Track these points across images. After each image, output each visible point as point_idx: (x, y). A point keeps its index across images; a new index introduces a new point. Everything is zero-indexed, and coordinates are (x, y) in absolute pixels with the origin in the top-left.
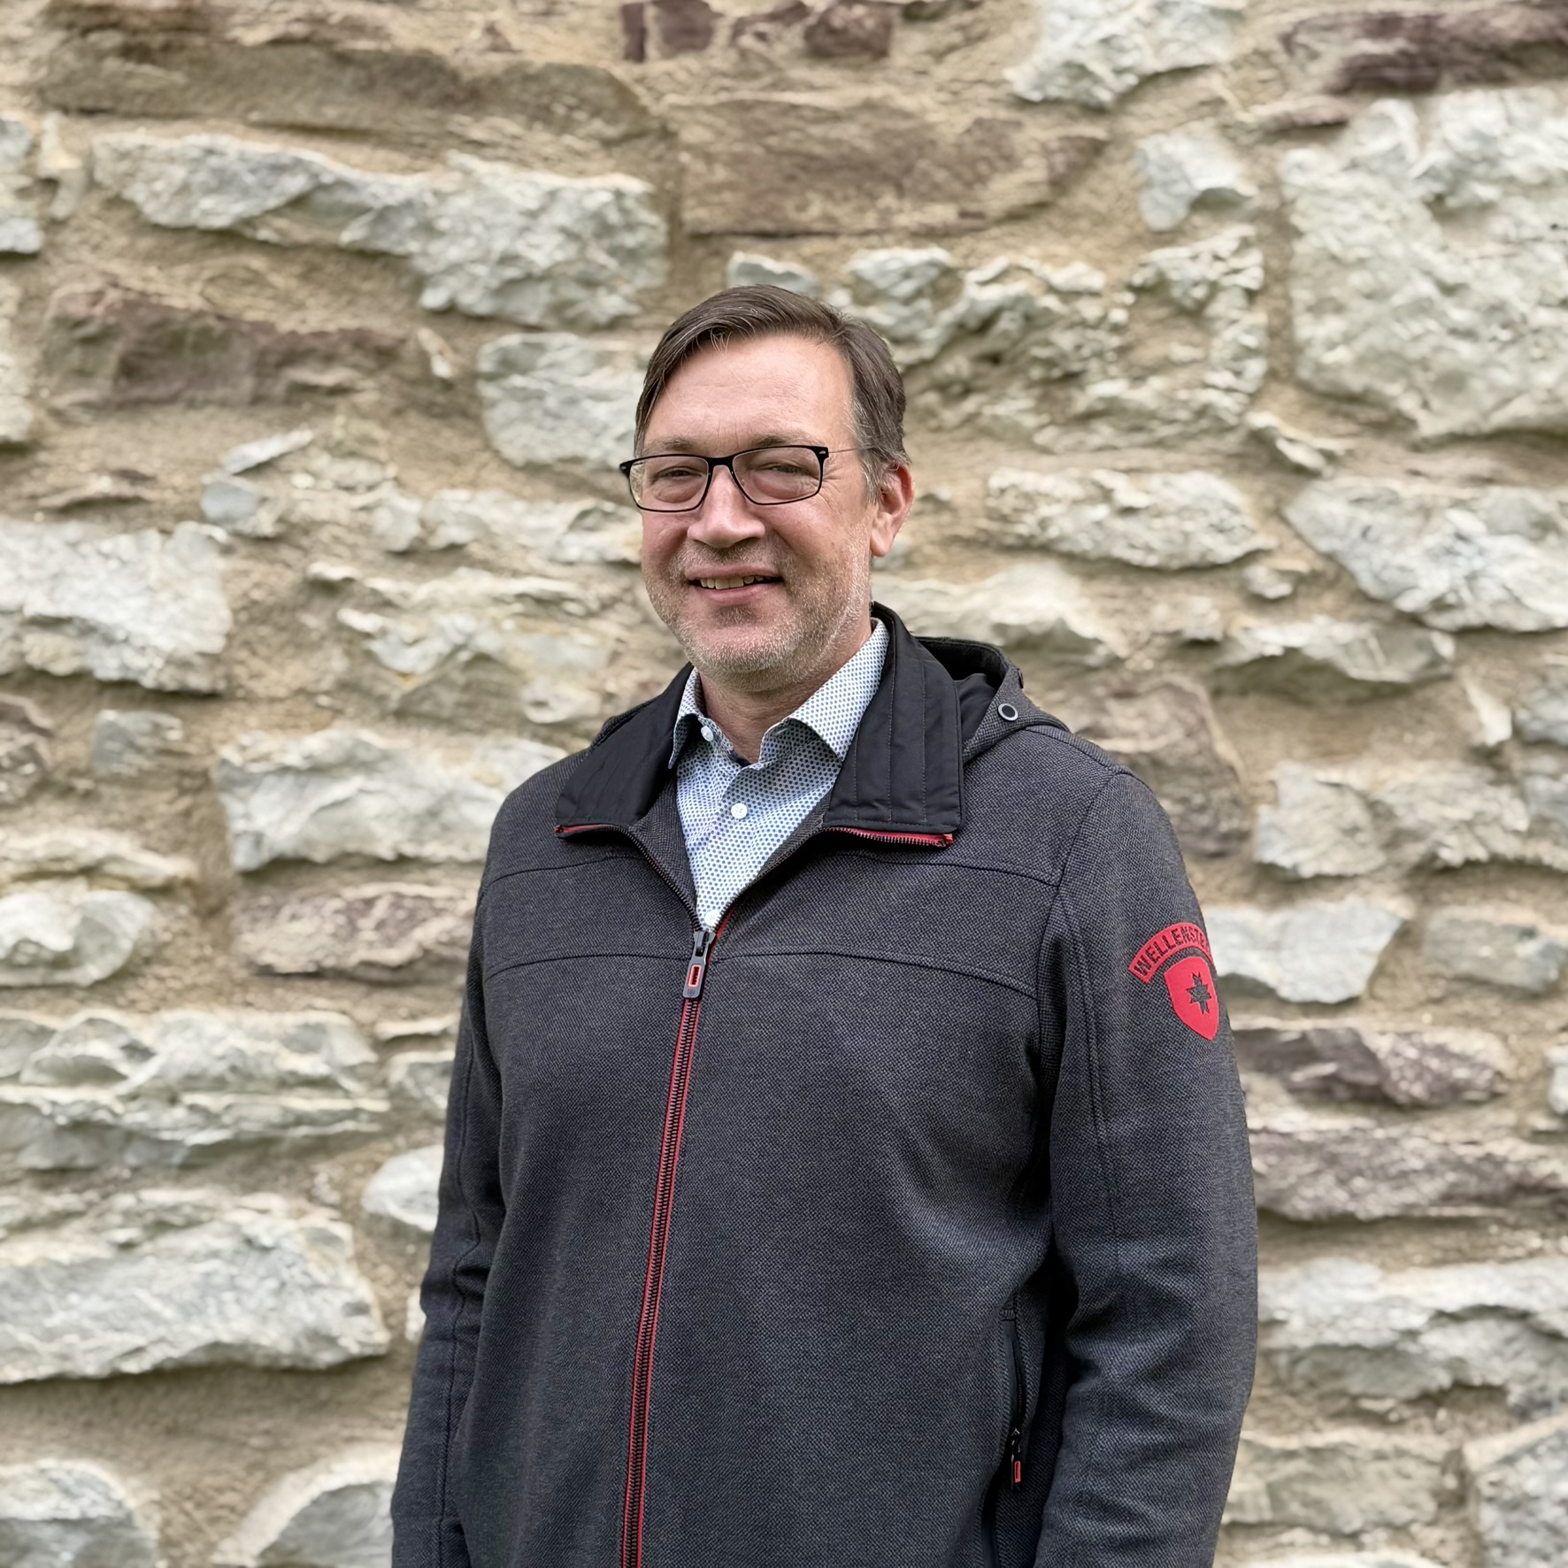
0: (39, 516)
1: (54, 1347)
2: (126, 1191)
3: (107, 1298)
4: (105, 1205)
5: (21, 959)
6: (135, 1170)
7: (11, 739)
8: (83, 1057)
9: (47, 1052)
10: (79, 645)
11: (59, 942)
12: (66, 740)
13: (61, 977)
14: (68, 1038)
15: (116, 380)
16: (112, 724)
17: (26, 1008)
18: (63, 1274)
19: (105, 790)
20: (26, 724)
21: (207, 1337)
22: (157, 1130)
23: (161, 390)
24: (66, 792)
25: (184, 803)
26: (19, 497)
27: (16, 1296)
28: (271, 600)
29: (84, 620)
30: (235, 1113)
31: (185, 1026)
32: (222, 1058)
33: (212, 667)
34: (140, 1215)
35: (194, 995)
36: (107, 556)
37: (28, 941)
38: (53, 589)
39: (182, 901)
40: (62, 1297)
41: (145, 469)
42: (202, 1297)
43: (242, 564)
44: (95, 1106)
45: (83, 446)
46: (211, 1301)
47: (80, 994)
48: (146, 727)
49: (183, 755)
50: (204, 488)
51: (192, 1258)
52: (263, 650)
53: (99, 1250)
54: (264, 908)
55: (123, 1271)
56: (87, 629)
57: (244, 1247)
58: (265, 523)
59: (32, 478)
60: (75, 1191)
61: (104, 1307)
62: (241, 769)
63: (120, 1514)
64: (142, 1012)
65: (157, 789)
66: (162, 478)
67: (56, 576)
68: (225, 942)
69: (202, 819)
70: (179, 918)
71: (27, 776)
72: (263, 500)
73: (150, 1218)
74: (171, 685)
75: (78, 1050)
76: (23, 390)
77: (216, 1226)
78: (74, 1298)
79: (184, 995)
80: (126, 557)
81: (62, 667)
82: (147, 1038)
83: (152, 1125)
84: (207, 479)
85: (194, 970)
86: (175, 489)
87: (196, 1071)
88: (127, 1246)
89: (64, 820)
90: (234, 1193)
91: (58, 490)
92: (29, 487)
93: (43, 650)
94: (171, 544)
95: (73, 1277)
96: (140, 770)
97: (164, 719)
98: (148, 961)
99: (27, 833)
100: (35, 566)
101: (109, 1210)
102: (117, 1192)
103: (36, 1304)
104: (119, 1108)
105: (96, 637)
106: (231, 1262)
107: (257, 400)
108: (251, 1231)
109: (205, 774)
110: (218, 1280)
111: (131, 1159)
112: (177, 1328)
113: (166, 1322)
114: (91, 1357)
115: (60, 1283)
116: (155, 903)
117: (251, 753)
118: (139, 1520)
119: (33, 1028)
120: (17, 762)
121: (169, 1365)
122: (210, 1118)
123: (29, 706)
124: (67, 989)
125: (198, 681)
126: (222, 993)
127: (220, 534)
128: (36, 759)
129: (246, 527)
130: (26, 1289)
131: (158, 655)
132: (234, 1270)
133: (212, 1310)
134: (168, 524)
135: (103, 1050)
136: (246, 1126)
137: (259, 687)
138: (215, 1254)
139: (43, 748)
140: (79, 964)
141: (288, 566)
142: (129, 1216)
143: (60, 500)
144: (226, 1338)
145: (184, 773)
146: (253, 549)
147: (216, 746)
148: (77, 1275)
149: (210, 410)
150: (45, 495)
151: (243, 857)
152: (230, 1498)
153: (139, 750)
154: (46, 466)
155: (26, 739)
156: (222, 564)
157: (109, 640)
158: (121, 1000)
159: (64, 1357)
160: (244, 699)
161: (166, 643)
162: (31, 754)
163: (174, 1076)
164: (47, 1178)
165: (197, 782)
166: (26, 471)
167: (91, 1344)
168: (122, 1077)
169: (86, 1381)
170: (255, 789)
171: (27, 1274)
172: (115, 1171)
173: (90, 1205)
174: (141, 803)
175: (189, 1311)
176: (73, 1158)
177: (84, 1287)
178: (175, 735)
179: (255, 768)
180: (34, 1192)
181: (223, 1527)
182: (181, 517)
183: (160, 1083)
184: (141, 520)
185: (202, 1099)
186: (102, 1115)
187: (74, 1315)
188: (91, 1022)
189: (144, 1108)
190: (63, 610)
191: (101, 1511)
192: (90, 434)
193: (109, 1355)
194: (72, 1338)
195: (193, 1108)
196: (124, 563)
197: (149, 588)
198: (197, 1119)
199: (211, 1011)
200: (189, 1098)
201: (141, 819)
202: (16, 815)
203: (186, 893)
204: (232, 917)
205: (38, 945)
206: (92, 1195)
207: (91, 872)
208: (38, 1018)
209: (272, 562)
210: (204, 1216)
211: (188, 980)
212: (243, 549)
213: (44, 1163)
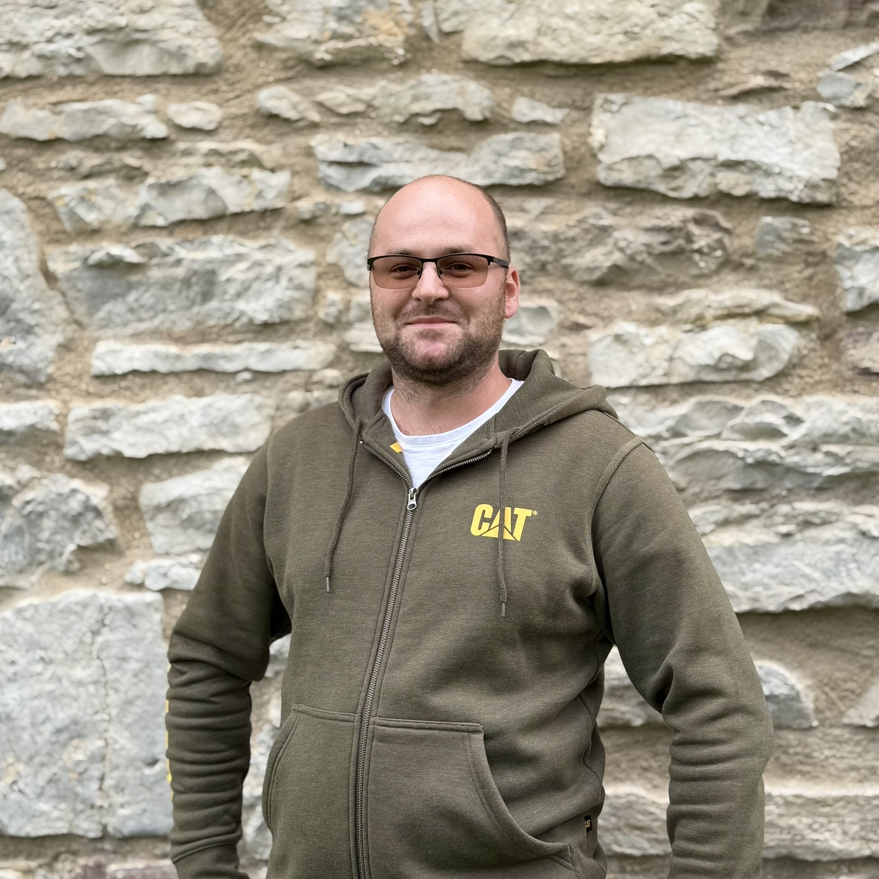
0: (720, 102)
1: (749, 594)
2: (784, 503)
3: (778, 566)
4: (772, 511)
5: (723, 365)
6: (790, 490)
7: (708, 236)
8: (761, 423)
9: (738, 420)
10: (749, 178)
11: (746, 355)
12: (739, 236)
13: (745, 376)
14: (751, 412)
15: (763, 16)
16: (769, 225)
17: (724, 394)
18: (750, 551)
19: (762, 265)
20: (717, 226)
21: (842, 590)
22: (805, 467)
23: (788, 23)
24: (738, 267)
25: (808, 272)
26: (708, 91)
27: (724, 564)
28: (862, 146)
29: (753, 162)
30: (854, 456)
31: (820, 405)
32: (846, 423)
33: (830, 188)
34: (795, 517)
35: (821, 386)
36: (761, 124)
37: (727, 355)
38: (732, 144)
39: (813, 330)
40: (750, 565)
41: (782, 70)
42: (837, 566)
43: (844, 125)
44: (769, 452)
45: (743, 58)
46: (842, 569)
47: (755, 386)
48: (789, 226)
49: (811, 242)
50: (819, 79)
51: (827, 543)
52: (856, 178)
53: (769, 537)
54: (862, 334)
55: (785, 550)
56: (754, 168)
57: (860, 537)
58: (859, 99)
59: (714, 79)
60: (752, 503)
61: (776, 571)
62: (849, 250)
63: (793, 693)
64: (792, 397)
65: (792, 264)
66: (792, 74)
67: (734, 137)
68: (837, 354)
69: (820, 281)
70: (811, 340)
71: (717, 258)
72: (858, 85)
73: (801, 518)
74: (807, 200)
75: (758, 419)
76: (712, 25)
77: (841, 524)
78: (757, 566)
79: (815, 387)
80: (774, 123)
81: (739, 192)
82: (798, 412)
83: (803, 464)
84: (821, 74)
85: (819, 372)
86: (801, 81)
87: (830, 431)
88: (787, 536)
89: (737, 283)
90: (849, 505)
91: (731, 85)
92: (712, 85)
93: (728, 181)
94: (799, 115)
95: (756, 553)
96: (784, 252)
97: (800, 222)
98: (794, 366)
99: (716, 292)
100: (721, 131)
101: (775, 514)
102: (778, 503)
103: (735, 569)
104: (783, 453)
105: (760, 172)
106: (852, 545)
107: (848, 25)
108: (864, 527)
109: (824, 255)
110: (844, 556)
111: (788, 484)
112: (823, 584)
113: (816, 581)
114: (771, 600)
115: (748, 556)
116: (799, 331)
117: (855, 240)
118: (803, 697)
119: (729, 406)
120: (713, 249)
121: (819, 606)
122: (838, 459)
123: (717, 215)
124: (747, 383)
125: (822, 197)
126: (838, 385)
127: (831, 107)
128: (723, 247)
129: (847, 103)
130: (730, 560)
131: (800, 181)
132: (854, 551)
133: (844, 574)
134: (797, 103)
135: (773, 419)
136: (860, 464)
137: (856, 200)
138: (842, 541)
139: (727, 241)
140: (755, 368)
141: (871, 125)
142: (788, 518)
143: (733, 91)
144: (855, 590)
145: (809, 254)
146: (849, 116)
147: (830, 236)
148: (757, 552)
149: (816, 33)
150: (723, 89)
151: (850, 303)
152: (851, 685)
153: (783, 240)
154: (723, 71)
155: (717, 235)
156: (832, 125)
157: (768, 173)
158: (779, 390)
159: (755, 600)
160: (845, 208)
161: (805, 174)
162: (720, 244)
163: (817, 434)
164: (736, 495)
165: (817, 259)
166: (710, 75)
167: (770, 593)
168: (784, 435)
169: (768, 615)
170: (857, 262)
171: (730, 550)
172: (777, 491)
173: (763, 511)
174: (782, 272)
175: (828, 574)
176: (754, 483)
177: (763, 559)
178: (806, 230)
179: (858, 249)
180: (729, 503)
181: (848, 702)
182: (805, 98)
183: (808, 439)
184: (781, 102)
185: (834, 448)
186: (773, 458)
187: (758, 576)
188: (764, 402)
189: (798, 454)
190: (741, 157)
191: (782, 691)
192: (747, 51)
193: (782, 599)
194: (759, 589)
195: (828, 454)
196: (773, 127)
197: (791, 142)
198: (829, 460)
199: (834, 396)
200: (825, 448)
201: (782, 282)
202: (709, 282)
203: (815, 325)
204: (841, 340)
205: (734, 357)
206: (764, 505)
207: (760, 314)
208: (732, 400)
209: (862, 123)
210: (833, 518)
211: (817, 378)
212: (844, 116)
213: (736, 486)
